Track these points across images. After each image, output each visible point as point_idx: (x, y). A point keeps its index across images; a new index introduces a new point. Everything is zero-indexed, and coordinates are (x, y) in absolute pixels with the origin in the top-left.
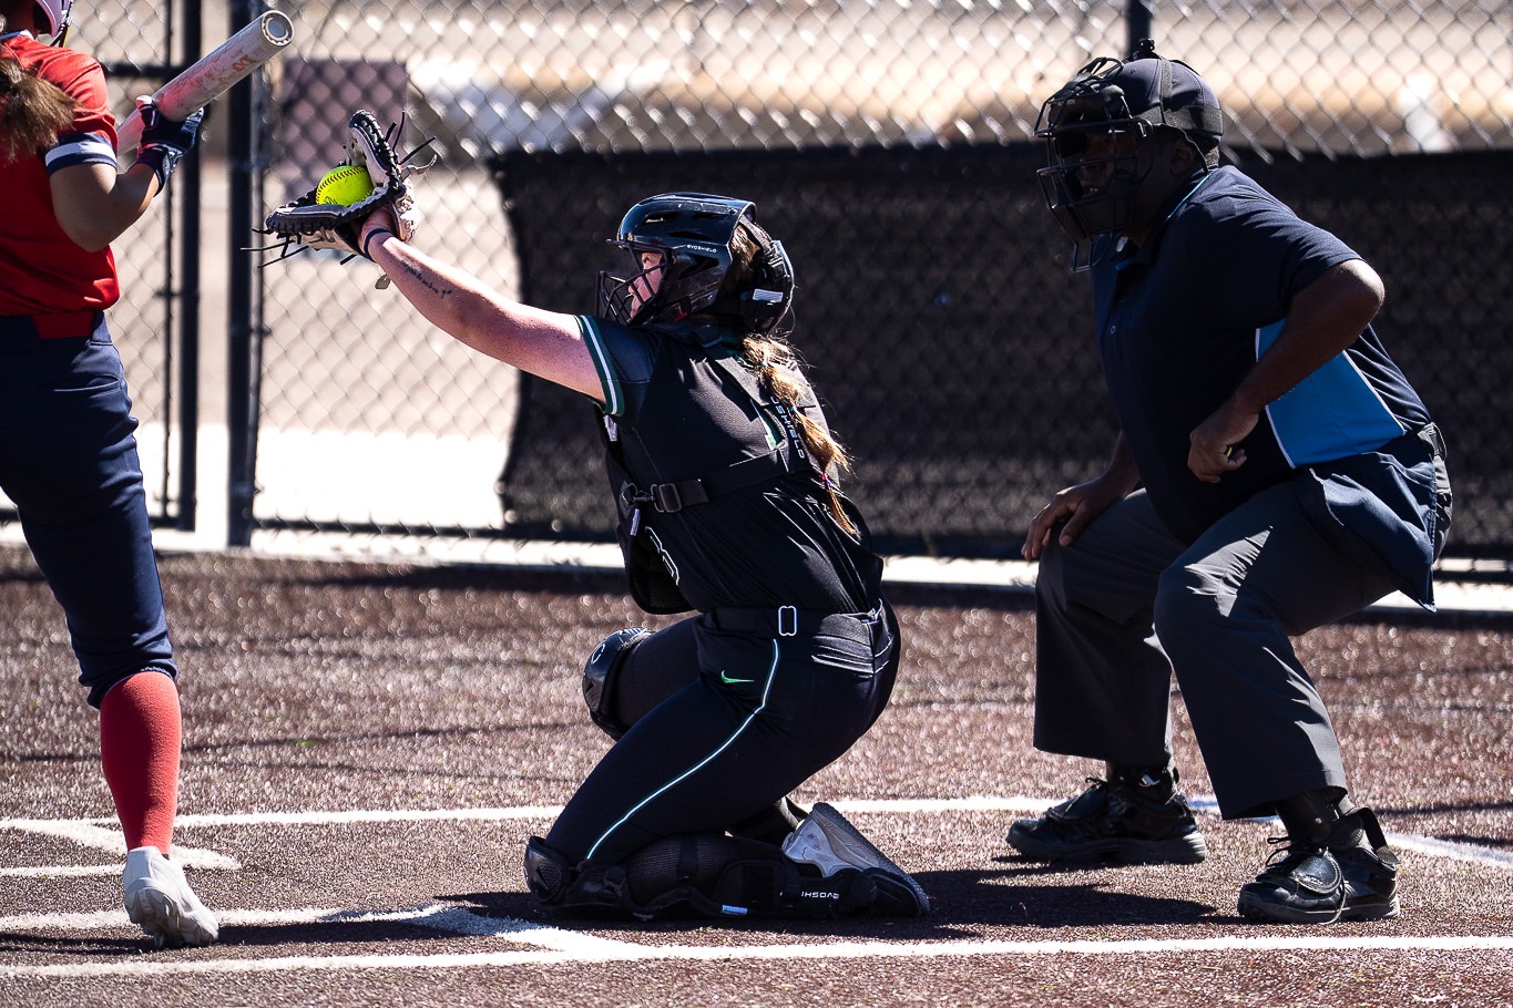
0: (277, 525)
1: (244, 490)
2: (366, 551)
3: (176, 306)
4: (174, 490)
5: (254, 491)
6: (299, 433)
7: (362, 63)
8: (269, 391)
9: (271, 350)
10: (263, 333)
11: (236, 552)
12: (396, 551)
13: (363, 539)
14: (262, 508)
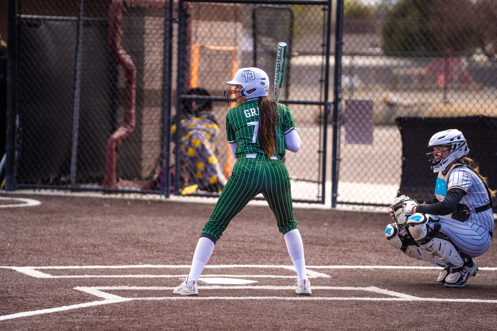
0: (342, 203)
1: (335, 195)
2: (362, 209)
3: (322, 154)
4: (321, 194)
5: (337, 195)
6: (347, 183)
7: (363, 101)
8: (341, 173)
9: (341, 164)
10: (340, 160)
11: (333, 209)
12: (368, 209)
13: (361, 206)
14: (339, 199)
